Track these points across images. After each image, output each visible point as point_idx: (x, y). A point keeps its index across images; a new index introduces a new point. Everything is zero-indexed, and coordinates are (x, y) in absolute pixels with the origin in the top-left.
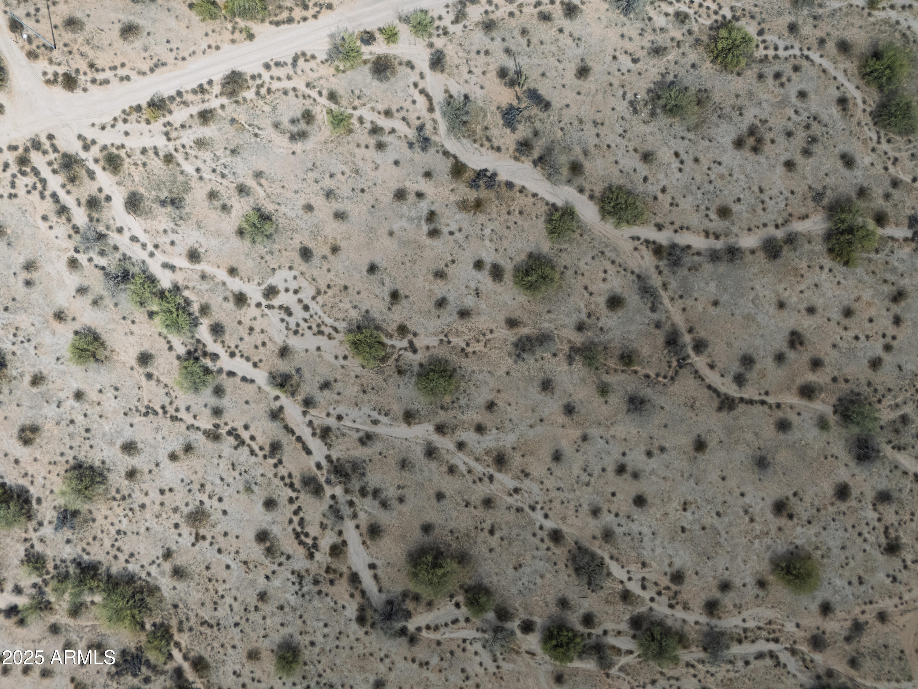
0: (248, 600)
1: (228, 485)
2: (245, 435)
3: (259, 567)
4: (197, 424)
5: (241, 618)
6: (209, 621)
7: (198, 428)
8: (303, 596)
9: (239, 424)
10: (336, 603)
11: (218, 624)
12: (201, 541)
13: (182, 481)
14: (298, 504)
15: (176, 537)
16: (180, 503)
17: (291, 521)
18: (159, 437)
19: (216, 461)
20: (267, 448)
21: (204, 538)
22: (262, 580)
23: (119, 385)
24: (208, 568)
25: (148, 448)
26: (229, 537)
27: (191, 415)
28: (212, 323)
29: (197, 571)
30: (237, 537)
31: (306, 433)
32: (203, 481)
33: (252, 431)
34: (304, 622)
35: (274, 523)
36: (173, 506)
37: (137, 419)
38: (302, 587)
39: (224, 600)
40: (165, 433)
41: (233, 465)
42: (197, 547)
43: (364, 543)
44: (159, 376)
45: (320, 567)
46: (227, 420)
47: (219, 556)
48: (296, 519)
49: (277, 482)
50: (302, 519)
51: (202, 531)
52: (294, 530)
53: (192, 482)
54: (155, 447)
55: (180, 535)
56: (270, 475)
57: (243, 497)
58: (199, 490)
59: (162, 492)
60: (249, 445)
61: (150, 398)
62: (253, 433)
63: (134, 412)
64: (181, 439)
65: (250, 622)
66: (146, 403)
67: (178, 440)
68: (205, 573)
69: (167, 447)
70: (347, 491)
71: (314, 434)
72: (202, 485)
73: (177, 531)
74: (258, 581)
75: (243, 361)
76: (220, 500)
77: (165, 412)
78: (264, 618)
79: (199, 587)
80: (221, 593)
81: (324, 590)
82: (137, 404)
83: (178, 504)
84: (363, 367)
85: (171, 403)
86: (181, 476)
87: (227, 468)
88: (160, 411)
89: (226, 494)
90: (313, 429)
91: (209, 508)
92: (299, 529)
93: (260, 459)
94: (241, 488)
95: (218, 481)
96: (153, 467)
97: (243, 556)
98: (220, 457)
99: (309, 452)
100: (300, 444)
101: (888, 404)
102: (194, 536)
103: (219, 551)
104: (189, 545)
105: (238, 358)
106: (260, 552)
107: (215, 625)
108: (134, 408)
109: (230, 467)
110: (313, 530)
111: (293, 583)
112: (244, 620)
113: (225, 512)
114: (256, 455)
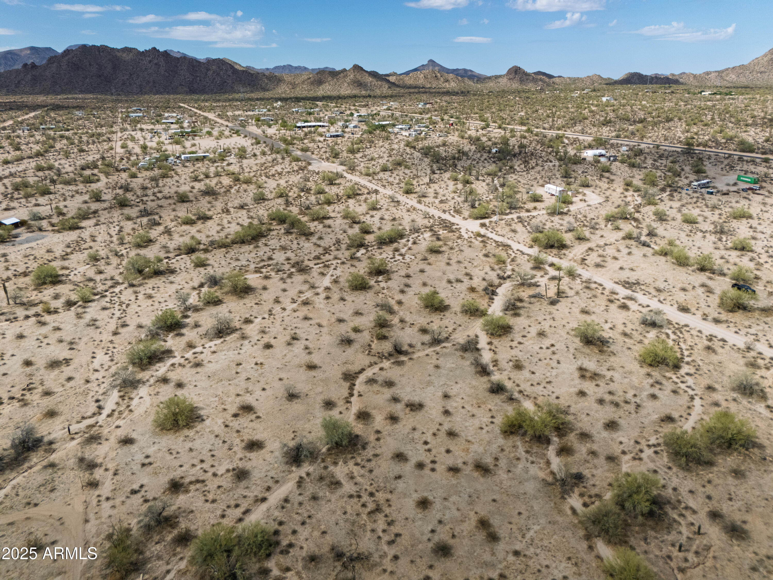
101: (354, 471)
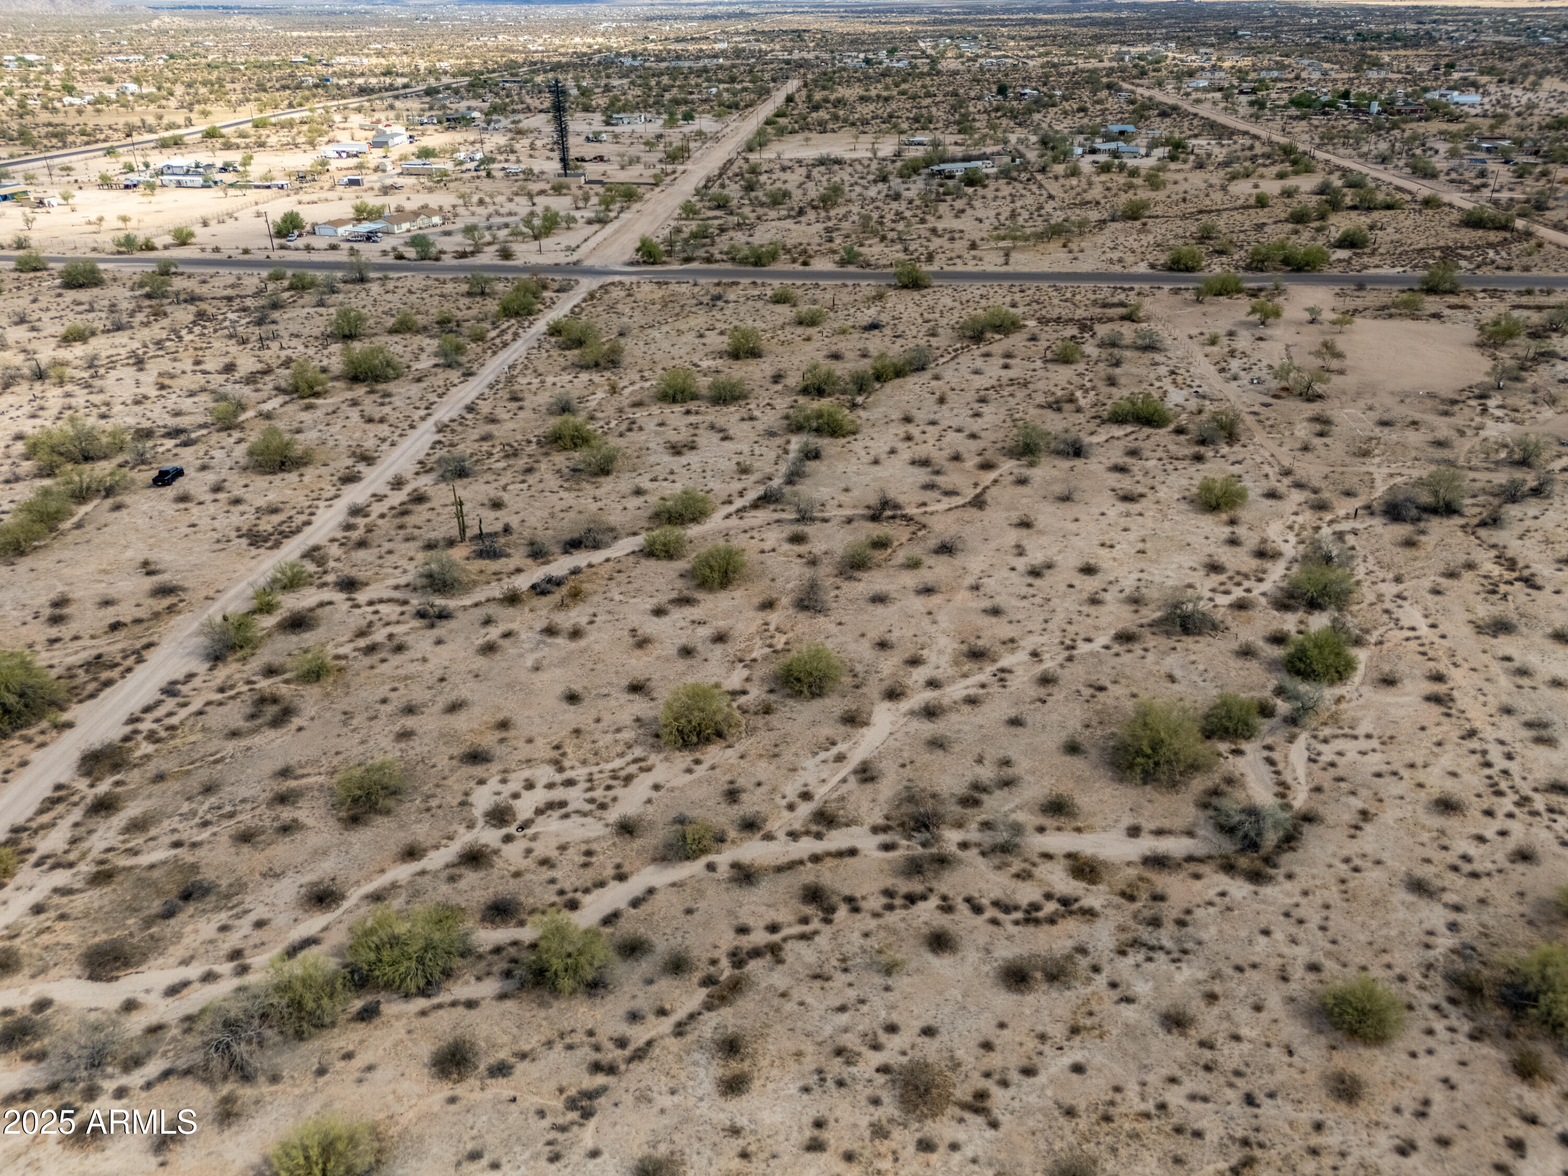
0: (1180, 1054)
1: (862, 1002)
2: (759, 938)
3: (1095, 1008)
4: (680, 1014)
5: (1231, 1085)
6: (1234, 1161)
7: (692, 1017)
8: (1185, 952)
9: (728, 940)
10: (1211, 904)
11: (1245, 1142)
12: (988, 1104)
13: (806, 1090)
14: (959, 900)
15: (957, 1157)
16: (864, 1118)
17: (994, 922)
18: (667, 1101)
19: (790, 1007)
20: (809, 910)
21: (982, 1095)
22: (1129, 1013)
23: (470, 1146)
24: (1070, 1113)
25: (676, 1137)
26: (997, 1042)
27: (651, 1018)
28: (478, 916)
29: (1072, 1139)
30: (1002, 1026)
31: (807, 846)
32: (828, 1049)
33: (758, 924)
34: (1254, 966)
35: (988, 951)
36: (867, 1134)
37: (588, 1136)
38: (1161, 948)
39: (1172, 1108)
40: (664, 1083)
41: (816, 977)
42: (1005, 1119)
43: (1078, 830)
44: (516, 1048)
45: (1118, 907)
46: (705, 956)
47: (1041, 1079)
48: (990, 913)
49: (892, 918)
50: (996, 904)
51: (963, 1092)
52: (1016, 923)
53: (820, 1071)
54: (686, 1120)
55: (954, 1147)
56: (872, 924)
57: (901, 982)
58: (848, 1063)
59: (815, 1146)
60: (785, 940)
61: (553, 1085)
62: (762, 924)
63: (560, 1137)
64: (697, 1056)
65: (1243, 1068)
66: (558, 1103)
67: (696, 1064)
68: (1083, 1124)
69: (700, 1092)
70: (959, 825)
71: (819, 836)
72: (839, 1052)
73: (942, 1149)
74: (1131, 1021)
75: (596, 893)
76: (892, 1029)
77: (611, 1070)
78: (1237, 1038)
79: (1123, 1152)
80: (1150, 1106)
81: (1175, 914)
82: (546, 1123)
83: (864, 1122)
84: (729, 746)
85: (597, 1048)
86: (793, 1089)
87: (818, 992)
88: (600, 1080)
89: (883, 1014)
90: (807, 833)
91: (904, 1060)
92: (1019, 915)
93: (827, 930)
94: (879, 980)
95: (844, 1019)
96: (738, 1144)
97: (1058, 1032)
98: (783, 995)
99: (853, 852)
100: (828, 859)
102: (967, 1115)
103: (1028, 1072)
104: (990, 1133)
105: (586, 900)
106: (1055, 994)
107: (1246, 1151)
108: (553, 1135)
109: (818, 984)
110: (1027, 894)
111: (1150, 959)
112: (1239, 1082)
113: (929, 1032)
114: (816, 932)
